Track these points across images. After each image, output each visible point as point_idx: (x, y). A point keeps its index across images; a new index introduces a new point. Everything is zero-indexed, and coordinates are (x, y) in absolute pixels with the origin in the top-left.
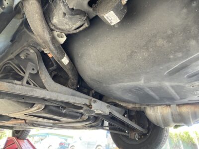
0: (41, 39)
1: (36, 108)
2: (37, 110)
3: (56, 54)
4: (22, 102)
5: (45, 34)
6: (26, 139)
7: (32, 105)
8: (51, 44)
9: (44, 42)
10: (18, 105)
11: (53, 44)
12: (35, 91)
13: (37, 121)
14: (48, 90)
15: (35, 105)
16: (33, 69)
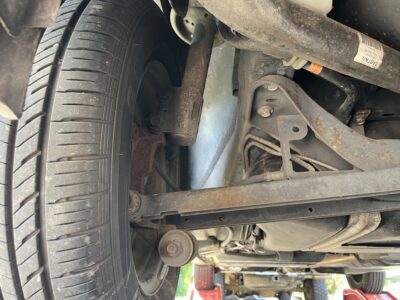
0: (259, 34)
1: (358, 227)
2: (364, 229)
3: (326, 49)
4: (316, 220)
5: (262, 11)
6: (384, 293)
7: (345, 221)
8: (293, 32)
9: (272, 39)
10: (309, 228)
11: (298, 25)
12: (323, 183)
13: (386, 254)
14: (362, 171)
15: (352, 220)
16: (296, 130)
